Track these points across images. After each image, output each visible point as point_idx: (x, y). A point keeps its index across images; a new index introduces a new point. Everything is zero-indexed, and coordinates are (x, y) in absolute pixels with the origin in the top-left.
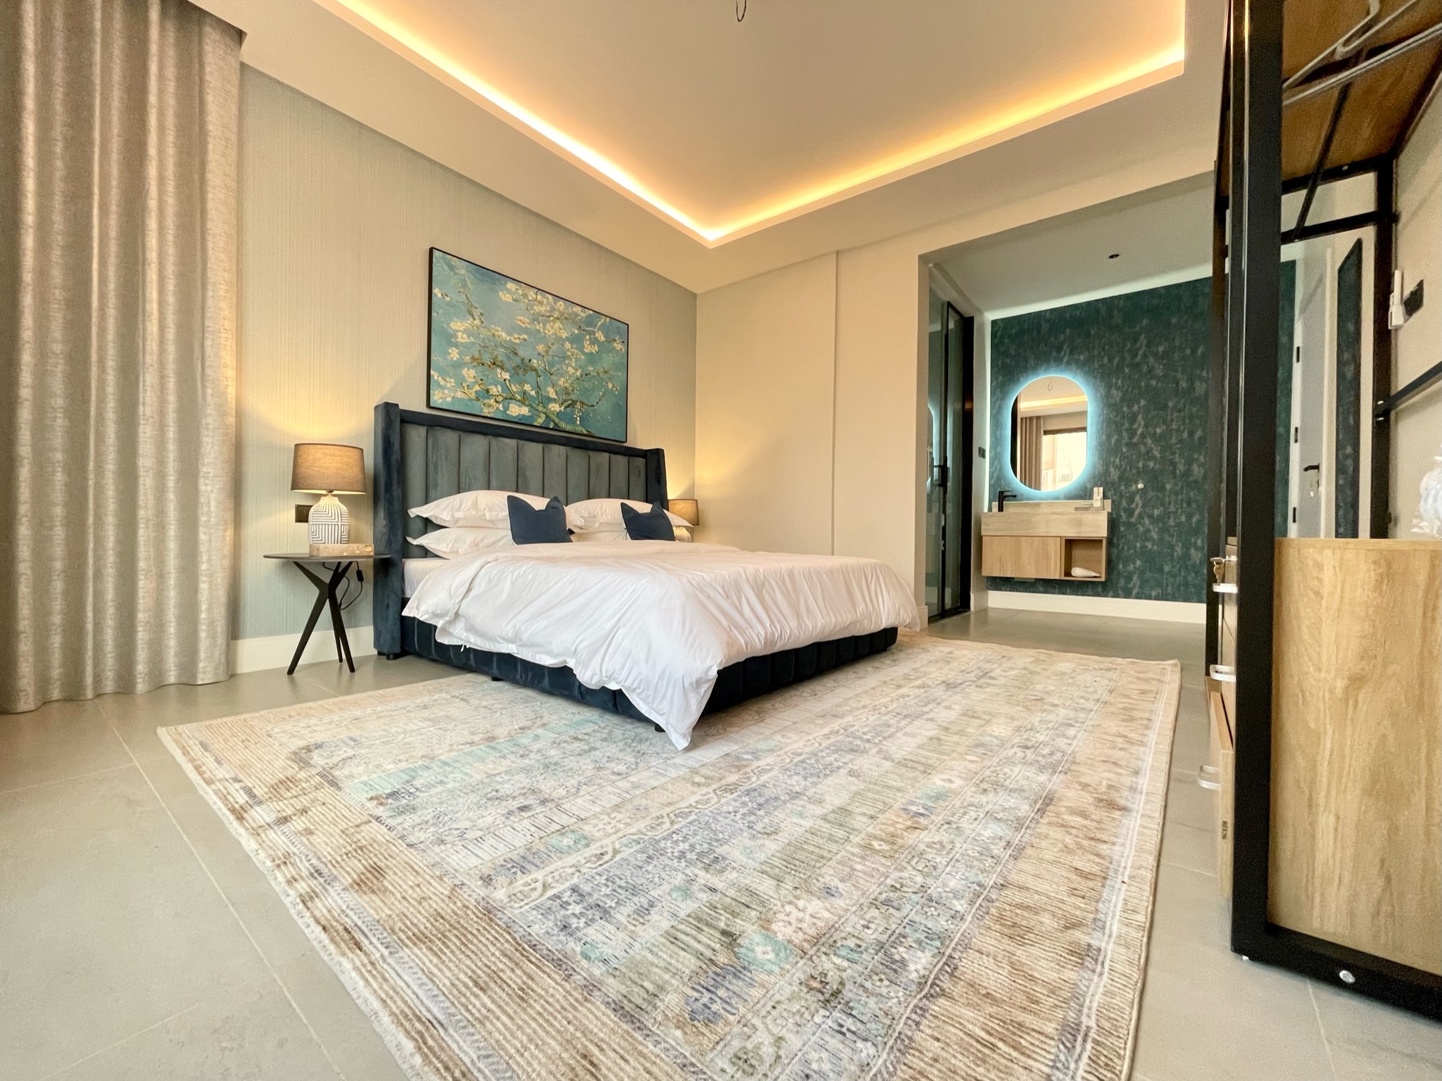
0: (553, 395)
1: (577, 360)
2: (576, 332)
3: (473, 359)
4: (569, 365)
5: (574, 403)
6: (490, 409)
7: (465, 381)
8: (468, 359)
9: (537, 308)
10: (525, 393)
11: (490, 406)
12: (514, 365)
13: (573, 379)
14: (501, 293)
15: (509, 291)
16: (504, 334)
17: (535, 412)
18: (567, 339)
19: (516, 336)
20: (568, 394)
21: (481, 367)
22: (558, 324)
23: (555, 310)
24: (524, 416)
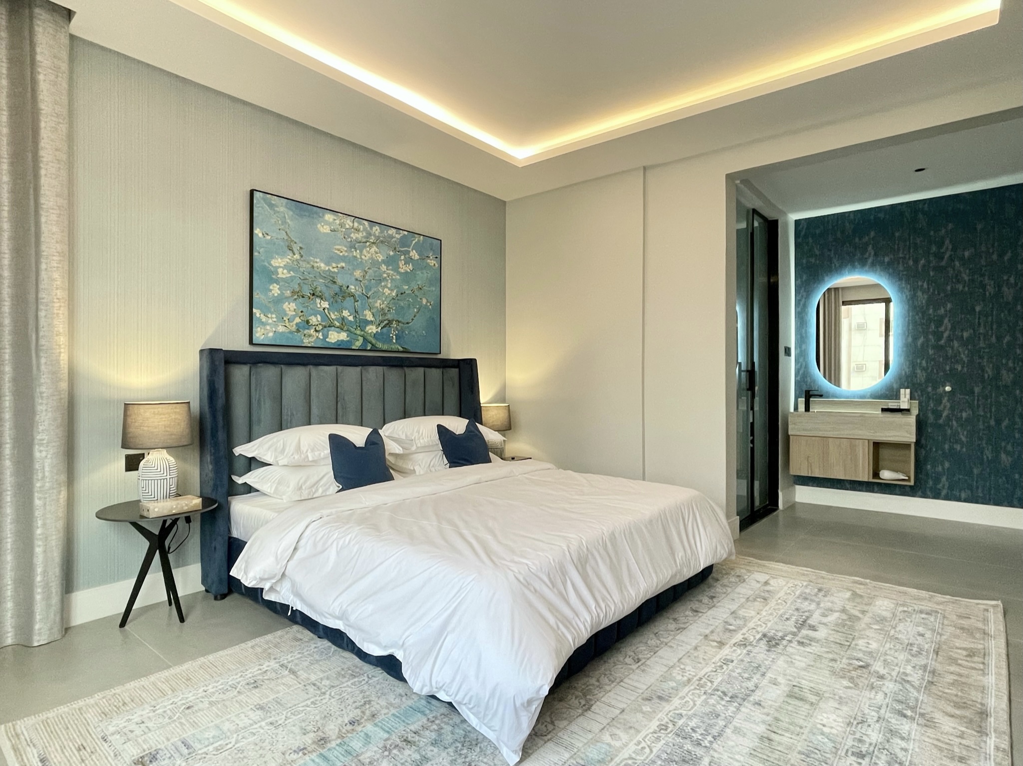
0: (370, 317)
1: (392, 280)
2: (392, 253)
3: (293, 292)
4: (386, 286)
5: (390, 322)
6: (310, 340)
7: (286, 315)
8: (288, 293)
9: (354, 236)
10: (343, 319)
11: (310, 336)
12: (332, 293)
13: (388, 300)
14: (319, 226)
15: (327, 223)
16: (322, 265)
17: (354, 336)
18: (383, 261)
19: (334, 265)
20: (384, 314)
21: (301, 300)
22: (374, 249)
23: (370, 234)
24: (342, 341)
